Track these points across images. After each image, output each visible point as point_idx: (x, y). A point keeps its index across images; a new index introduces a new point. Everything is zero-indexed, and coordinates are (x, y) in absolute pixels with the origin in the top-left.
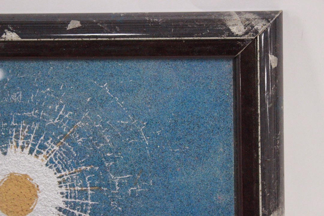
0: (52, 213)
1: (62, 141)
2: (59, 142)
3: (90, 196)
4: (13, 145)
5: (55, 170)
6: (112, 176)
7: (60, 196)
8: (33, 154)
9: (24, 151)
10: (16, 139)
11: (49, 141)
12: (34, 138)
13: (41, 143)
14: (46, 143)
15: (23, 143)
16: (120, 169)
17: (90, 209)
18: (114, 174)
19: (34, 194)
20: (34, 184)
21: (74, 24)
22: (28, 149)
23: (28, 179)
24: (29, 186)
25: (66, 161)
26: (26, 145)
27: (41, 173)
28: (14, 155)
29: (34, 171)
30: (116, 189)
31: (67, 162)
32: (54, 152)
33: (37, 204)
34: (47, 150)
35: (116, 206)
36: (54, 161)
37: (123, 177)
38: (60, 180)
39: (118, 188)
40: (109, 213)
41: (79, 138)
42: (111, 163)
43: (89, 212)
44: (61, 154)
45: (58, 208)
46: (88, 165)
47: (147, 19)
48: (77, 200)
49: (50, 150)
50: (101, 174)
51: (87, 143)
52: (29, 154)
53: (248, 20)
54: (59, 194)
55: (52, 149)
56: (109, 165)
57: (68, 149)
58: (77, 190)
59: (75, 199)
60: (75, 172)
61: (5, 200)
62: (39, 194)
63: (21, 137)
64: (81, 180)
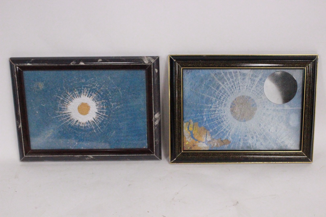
21: (100, 60)
47: (121, 59)
53: (149, 59)
61: (81, 110)
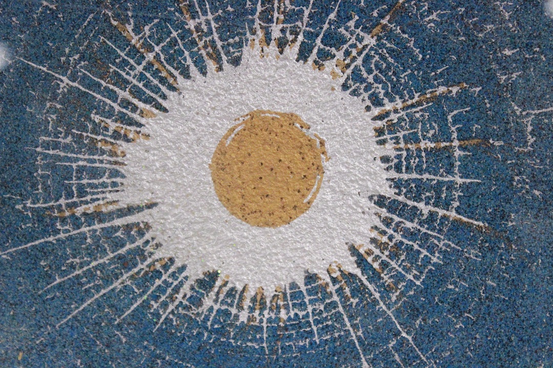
0: (360, 210)
1: (384, 22)
2: (377, 25)
3: (458, 163)
4: (258, 36)
5: (366, 98)
6: (516, 108)
7: (380, 166)
8: (310, 61)
9: (285, 53)
10: (263, 22)
11: (351, 24)
12: (311, 16)
13: (330, 28)
14: (342, 30)
15: (283, 31)
16: (539, 88)
17: (459, 196)
18: (522, 105)
19: (313, 164)
20: (313, 138)
22: (296, 48)
23: (298, 125)
24: (299, 144)
25: (395, 74)
26: (290, 38)
27: (332, 109)
28: (261, 63)
29: (311, 105)
30: (526, 142)
31: (398, 78)
32: (365, 53)
33: (321, 191)
34: (345, 46)
35: (527, 187)
36: (365, 75)
37: (544, 110)
38: (379, 124)
39: (531, 140)
40: (508, 205)
41: (430, 12)
42: (514, 75)
43: (456, 204)
44: (383, 58)
45: (376, 198)
46: (455, 82)
48: (426, 176)
49: (354, 46)
50: (488, 105)
51: (452, 24)
52: (298, 60)
54: (378, 162)
55: (358, 43)
56: (508, 79)
57: (400, 42)
58: (426, 150)
59: (421, 172)
60: (419, 103)
61: (240, 182)
62: (325, 164)
63: (276, 15)
64: (435, 123)
